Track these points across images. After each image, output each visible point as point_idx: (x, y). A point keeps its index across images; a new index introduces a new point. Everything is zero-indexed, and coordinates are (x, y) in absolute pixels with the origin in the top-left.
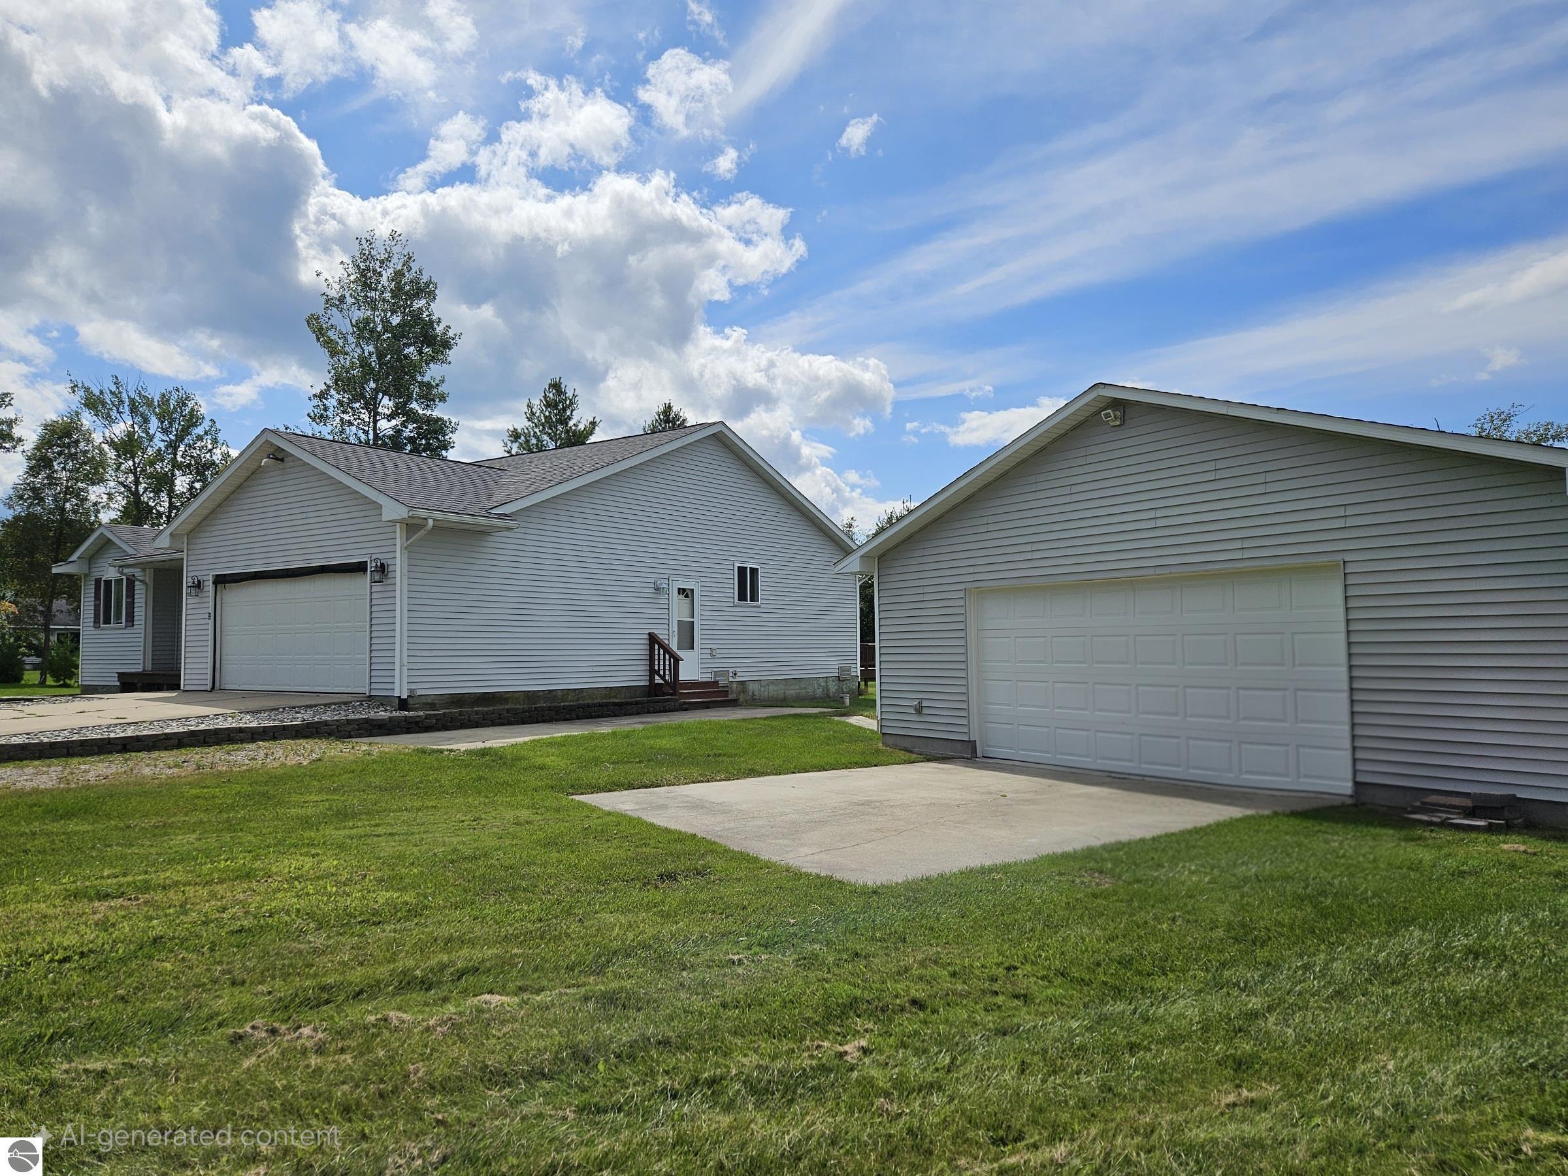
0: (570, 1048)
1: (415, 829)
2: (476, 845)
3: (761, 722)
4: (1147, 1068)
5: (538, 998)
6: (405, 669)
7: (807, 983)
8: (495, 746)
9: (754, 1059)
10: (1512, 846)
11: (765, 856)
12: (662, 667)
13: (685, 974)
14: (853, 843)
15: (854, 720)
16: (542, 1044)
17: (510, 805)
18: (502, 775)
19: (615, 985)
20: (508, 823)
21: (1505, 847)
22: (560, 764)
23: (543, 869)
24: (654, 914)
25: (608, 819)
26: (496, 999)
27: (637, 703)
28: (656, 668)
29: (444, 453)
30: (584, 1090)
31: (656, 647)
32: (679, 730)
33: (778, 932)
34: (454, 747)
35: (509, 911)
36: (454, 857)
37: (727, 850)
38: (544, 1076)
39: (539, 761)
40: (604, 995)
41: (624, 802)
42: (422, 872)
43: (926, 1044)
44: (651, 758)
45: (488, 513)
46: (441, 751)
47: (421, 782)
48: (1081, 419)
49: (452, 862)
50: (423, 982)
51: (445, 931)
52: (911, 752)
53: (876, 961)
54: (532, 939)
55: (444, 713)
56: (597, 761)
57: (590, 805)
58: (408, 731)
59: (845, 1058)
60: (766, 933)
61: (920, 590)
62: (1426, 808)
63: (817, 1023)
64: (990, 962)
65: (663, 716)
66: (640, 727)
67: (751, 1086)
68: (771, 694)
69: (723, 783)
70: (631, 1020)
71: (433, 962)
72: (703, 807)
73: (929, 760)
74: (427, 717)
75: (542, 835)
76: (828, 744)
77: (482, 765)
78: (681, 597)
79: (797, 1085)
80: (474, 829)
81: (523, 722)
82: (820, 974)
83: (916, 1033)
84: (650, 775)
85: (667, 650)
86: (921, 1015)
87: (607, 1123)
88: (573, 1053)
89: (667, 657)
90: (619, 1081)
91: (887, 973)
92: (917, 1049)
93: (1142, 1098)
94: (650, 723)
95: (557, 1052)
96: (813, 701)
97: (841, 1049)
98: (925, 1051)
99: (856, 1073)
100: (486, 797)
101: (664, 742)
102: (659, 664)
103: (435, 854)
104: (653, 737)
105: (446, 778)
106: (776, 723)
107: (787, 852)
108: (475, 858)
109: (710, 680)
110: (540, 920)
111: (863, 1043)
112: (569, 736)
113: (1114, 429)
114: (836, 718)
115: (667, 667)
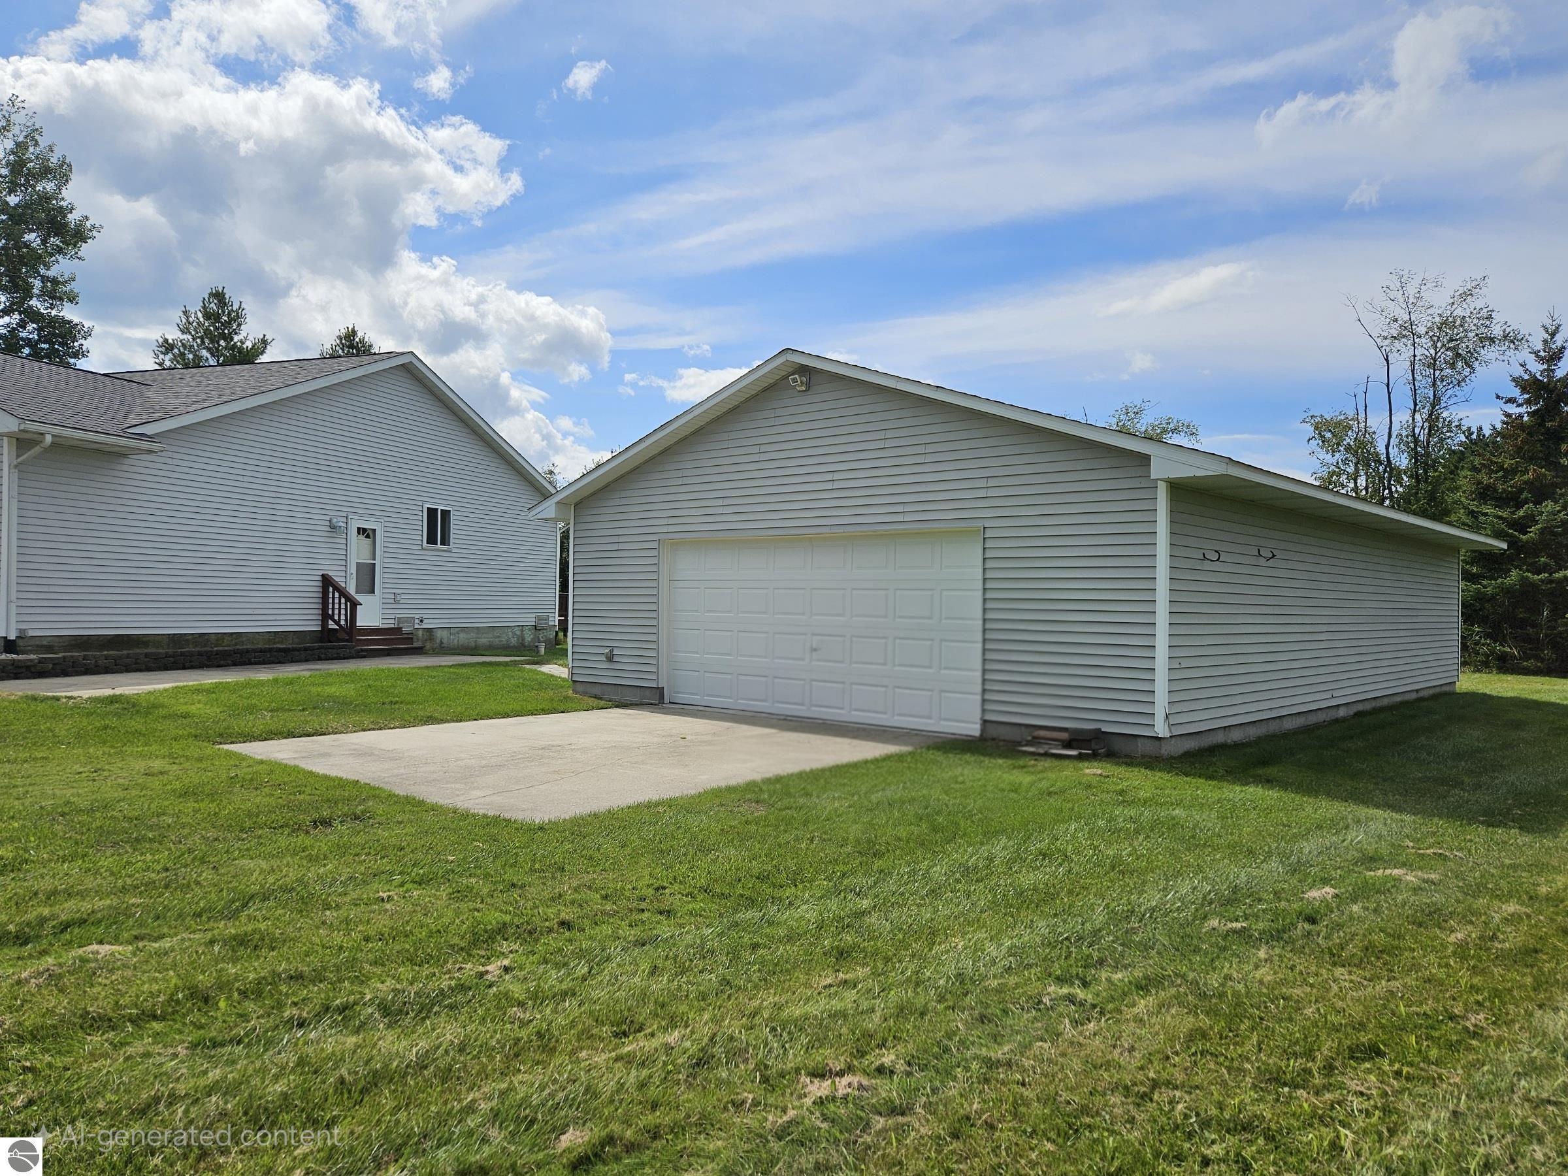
0: (189, 989)
1: (19, 781)
2: (94, 797)
3: (446, 669)
4: (763, 963)
5: (156, 945)
6: (13, 606)
7: (458, 913)
8: (127, 692)
9: (390, 983)
10: (1092, 770)
11: (432, 799)
12: (336, 612)
13: (328, 913)
14: (528, 785)
15: (546, 669)
16: (155, 987)
17: (141, 755)
18: (135, 724)
19: (250, 928)
20: (137, 774)
21: (1087, 771)
22: (208, 711)
23: (175, 819)
24: (301, 858)
25: (260, 767)
26: (105, 949)
27: (306, 649)
28: (330, 612)
29: (72, 361)
30: (201, 1027)
31: (331, 589)
32: (352, 677)
33: (434, 869)
34: (75, 694)
35: (128, 863)
36: (67, 810)
37: (391, 795)
38: (155, 1017)
39: (183, 709)
40: (234, 937)
41: (282, 751)
42: (24, 826)
43: (566, 959)
44: (315, 706)
45: (123, 433)
46: (58, 699)
47: (29, 732)
48: (772, 381)
49: (63, 815)
50: (17, 937)
51: (47, 884)
52: (601, 699)
53: (532, 890)
54: (156, 888)
55: (64, 658)
56: (252, 709)
57: (241, 754)
58: (17, 677)
59: (485, 977)
60: (421, 871)
61: (615, 539)
62: (1035, 741)
63: (462, 949)
64: (640, 885)
65: (335, 664)
66: (307, 674)
67: (385, 1009)
68: (461, 643)
69: (398, 730)
70: (262, 959)
71: (31, 916)
72: (372, 754)
73: (617, 707)
74: (41, 661)
75: (177, 785)
76: (516, 692)
77: (108, 714)
78: (362, 537)
79: (433, 1005)
80: (94, 780)
81: (166, 668)
82: (471, 905)
83: (561, 950)
84: (315, 723)
85: (343, 593)
86: (567, 933)
87: (223, 1055)
88: (192, 994)
89: (343, 600)
90: (241, 1016)
91: (540, 900)
92: (557, 964)
93: (756, 987)
94: (320, 670)
95: (172, 995)
96: (507, 649)
97: (481, 969)
98: (565, 964)
99: (495, 989)
100: (112, 747)
101: (333, 690)
102: (333, 609)
103: (42, 808)
104: (319, 684)
105: (61, 728)
106: (464, 671)
107: (458, 795)
108: (92, 810)
109: (393, 626)
110: (167, 870)
111: (506, 962)
112: (220, 683)
113: (800, 394)
114: (528, 667)
115: (343, 612)
